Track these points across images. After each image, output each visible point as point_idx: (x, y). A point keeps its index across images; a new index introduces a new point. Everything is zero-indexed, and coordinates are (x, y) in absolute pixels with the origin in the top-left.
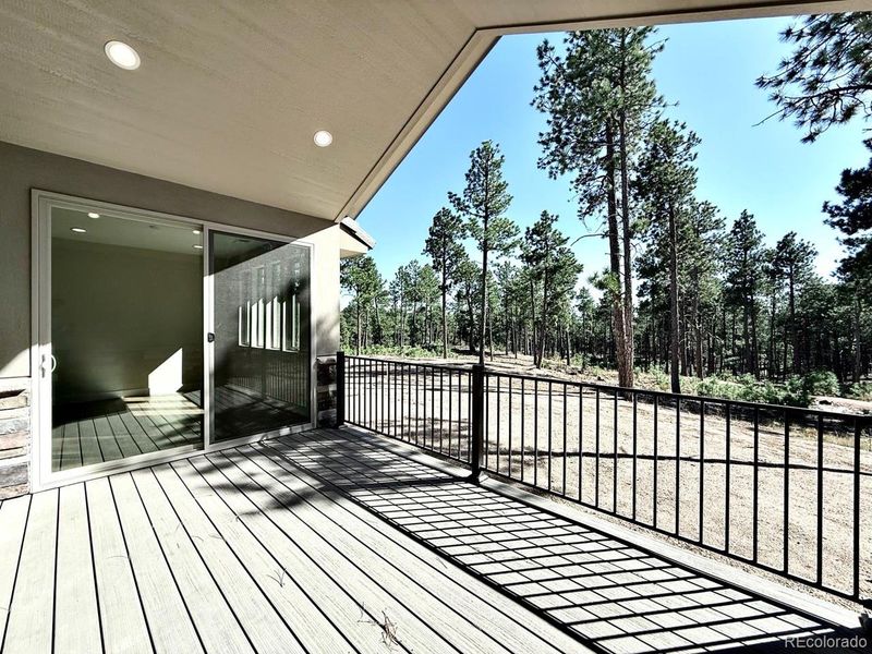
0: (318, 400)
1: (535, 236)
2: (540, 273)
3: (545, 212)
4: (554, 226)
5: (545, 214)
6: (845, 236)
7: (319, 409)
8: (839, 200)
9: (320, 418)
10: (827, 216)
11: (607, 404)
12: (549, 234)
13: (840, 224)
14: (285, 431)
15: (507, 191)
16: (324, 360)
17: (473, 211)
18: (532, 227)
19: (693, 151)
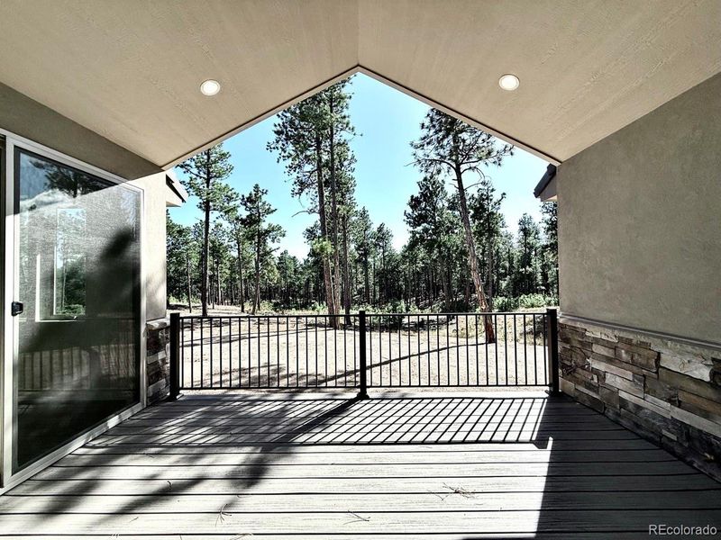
0: (148, 374)
1: (248, 204)
2: (253, 236)
3: (257, 185)
4: (264, 198)
5: (256, 187)
6: (411, 229)
7: (149, 383)
8: (409, 210)
9: (151, 394)
10: (405, 218)
11: (321, 333)
12: (260, 204)
13: (410, 223)
14: (113, 422)
15: (230, 161)
16: (156, 324)
17: (195, 171)
18: (247, 195)
19: (352, 166)
